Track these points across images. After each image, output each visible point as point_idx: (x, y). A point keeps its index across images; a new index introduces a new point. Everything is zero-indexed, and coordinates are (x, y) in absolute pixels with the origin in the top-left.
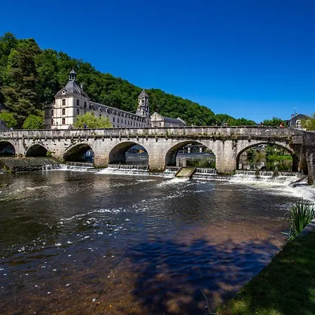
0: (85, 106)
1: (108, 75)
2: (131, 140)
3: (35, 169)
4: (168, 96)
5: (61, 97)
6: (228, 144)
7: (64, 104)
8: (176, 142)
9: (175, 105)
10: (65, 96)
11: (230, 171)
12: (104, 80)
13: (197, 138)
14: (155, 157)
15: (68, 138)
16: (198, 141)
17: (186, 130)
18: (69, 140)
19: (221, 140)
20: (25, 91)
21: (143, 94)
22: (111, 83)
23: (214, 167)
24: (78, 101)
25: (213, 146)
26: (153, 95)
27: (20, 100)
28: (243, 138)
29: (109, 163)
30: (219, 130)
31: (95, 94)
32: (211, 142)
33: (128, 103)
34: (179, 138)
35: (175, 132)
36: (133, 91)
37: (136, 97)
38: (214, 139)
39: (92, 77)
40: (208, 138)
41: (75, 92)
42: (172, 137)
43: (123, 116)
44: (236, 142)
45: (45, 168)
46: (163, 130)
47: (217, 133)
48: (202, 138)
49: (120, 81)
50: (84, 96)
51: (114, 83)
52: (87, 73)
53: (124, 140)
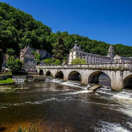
0: (81, 54)
1: (95, 41)
2: (76, 70)
3: (42, 80)
4: (125, 46)
5: (72, 51)
6: (118, 73)
7: (72, 54)
8: (92, 71)
9: (129, 51)
10: (73, 51)
11: (119, 89)
12: (93, 43)
13: (102, 69)
14: (84, 79)
15: (56, 68)
16: (102, 71)
17: (97, 65)
18: (57, 69)
19: (114, 71)
20: (60, 50)
21: (111, 47)
22: (96, 44)
23: (110, 86)
24: (78, 53)
25: (110, 74)
26: (117, 47)
27: (58, 54)
28: (127, 70)
29: (68, 80)
30: (113, 65)
31: (88, 49)
32: (109, 72)
33: (103, 52)
34: (94, 69)
35: (92, 66)
36: (107, 46)
37: (108, 49)
38: (110, 70)
39: (88, 42)
40: (107, 69)
41: (77, 49)
42: (91, 69)
43: (99, 57)
44: (123, 72)
45: (46, 80)
46: (87, 65)
47: (112, 67)
48: (104, 69)
49: (101, 42)
50: (80, 50)
51: (97, 44)
52: (86, 41)
53: (73, 70)
